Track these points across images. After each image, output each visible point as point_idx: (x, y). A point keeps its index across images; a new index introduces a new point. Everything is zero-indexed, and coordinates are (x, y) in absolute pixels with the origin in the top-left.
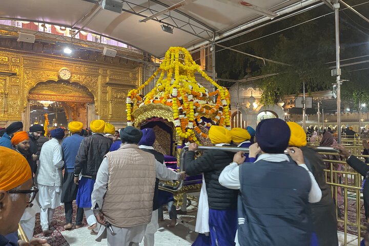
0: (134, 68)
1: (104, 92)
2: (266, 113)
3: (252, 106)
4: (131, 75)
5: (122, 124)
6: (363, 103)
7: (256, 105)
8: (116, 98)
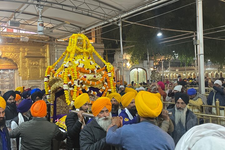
0: (44, 46)
1: (24, 62)
2: (137, 69)
3: (126, 65)
4: (41, 50)
5: (36, 81)
6: (208, 59)
7: (129, 65)
8: (32, 65)
